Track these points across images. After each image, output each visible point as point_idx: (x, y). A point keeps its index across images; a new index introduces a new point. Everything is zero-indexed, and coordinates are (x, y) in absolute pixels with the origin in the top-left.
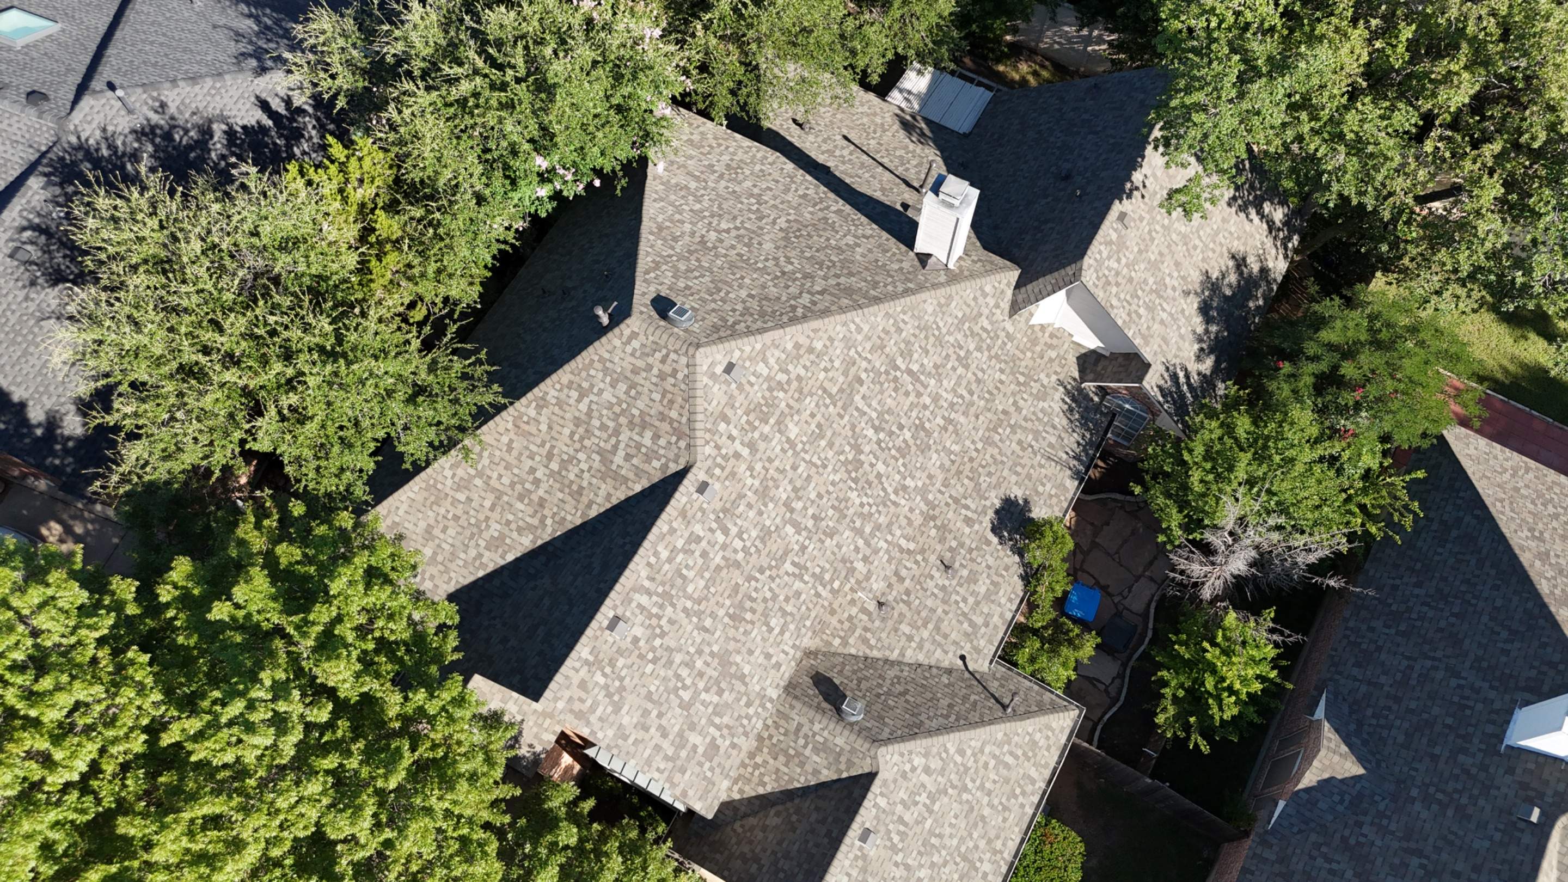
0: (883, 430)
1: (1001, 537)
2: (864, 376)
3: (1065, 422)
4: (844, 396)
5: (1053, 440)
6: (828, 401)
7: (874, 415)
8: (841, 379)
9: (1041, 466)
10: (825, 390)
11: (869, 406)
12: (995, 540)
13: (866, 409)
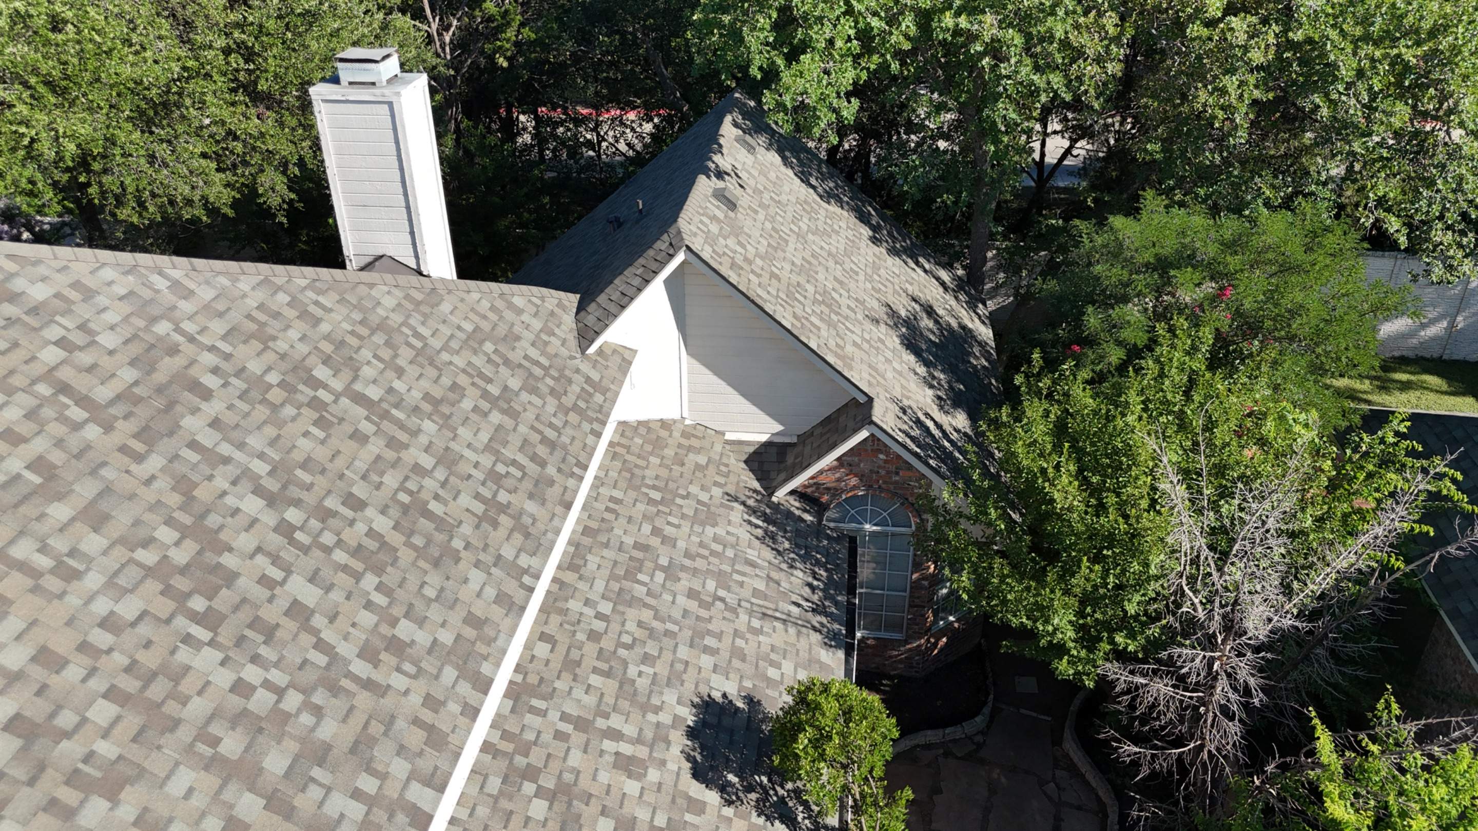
0: (297, 503)
1: (723, 788)
2: (211, 381)
3: (768, 554)
4: (143, 413)
5: (761, 585)
6: (77, 413)
7: (260, 468)
8: (128, 375)
9: (758, 632)
10: (64, 388)
11: (241, 446)
12: (712, 797)
13: (225, 449)
